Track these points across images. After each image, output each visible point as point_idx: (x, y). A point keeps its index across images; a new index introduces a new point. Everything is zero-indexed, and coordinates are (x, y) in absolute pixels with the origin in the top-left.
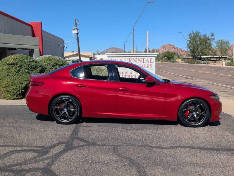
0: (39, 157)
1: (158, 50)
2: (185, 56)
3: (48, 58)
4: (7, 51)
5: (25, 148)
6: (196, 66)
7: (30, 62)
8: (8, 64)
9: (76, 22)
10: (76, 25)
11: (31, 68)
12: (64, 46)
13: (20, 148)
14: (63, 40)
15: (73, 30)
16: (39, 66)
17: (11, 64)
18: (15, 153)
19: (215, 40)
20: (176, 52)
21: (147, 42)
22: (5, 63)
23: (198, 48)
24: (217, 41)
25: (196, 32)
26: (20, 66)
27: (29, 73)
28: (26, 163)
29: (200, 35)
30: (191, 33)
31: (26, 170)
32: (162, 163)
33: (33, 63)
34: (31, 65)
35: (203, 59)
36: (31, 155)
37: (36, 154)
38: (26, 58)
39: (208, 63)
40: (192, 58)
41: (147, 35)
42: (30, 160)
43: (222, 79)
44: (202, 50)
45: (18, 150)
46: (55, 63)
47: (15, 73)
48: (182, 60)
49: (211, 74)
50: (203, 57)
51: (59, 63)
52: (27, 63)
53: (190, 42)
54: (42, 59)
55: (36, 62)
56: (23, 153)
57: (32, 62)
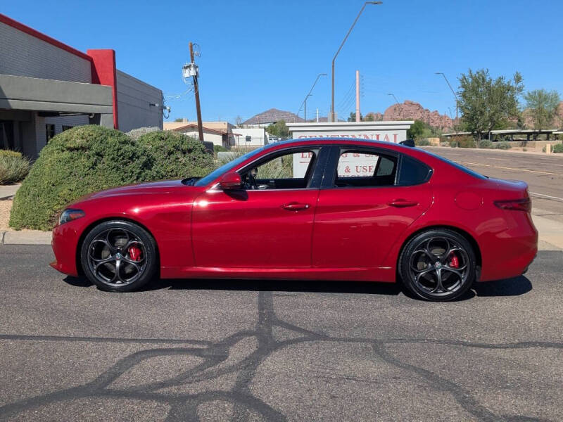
0: (209, 366)
1: (382, 115)
2: (446, 129)
3: (156, 134)
4: (38, 119)
5: (165, 346)
6: (479, 154)
7: (119, 142)
8: (71, 149)
9: (192, 50)
10: (192, 57)
11: (123, 159)
12: (163, 108)
13: (155, 346)
14: (161, 92)
15: (186, 68)
16: (140, 154)
17: (77, 149)
18: (150, 357)
19: (525, 92)
20: (425, 122)
21: (357, 97)
22: (62, 145)
23: (483, 109)
24: (529, 94)
25: (478, 73)
26: (98, 154)
27: (118, 169)
28: (187, 380)
29: (487, 79)
30: (467, 74)
31: (194, 397)
32: (507, 382)
33: (127, 146)
34: (122, 151)
35: (495, 138)
36: (189, 361)
37: (200, 360)
38: (110, 134)
39: (507, 147)
40: (469, 135)
41: (357, 81)
42: (191, 372)
43: (555, 184)
44: (494, 114)
45: (153, 351)
46: (174, 146)
47: (86, 169)
48: (442, 139)
49: (523, 172)
50: (494, 132)
51: (185, 147)
52: (115, 146)
53: (464, 96)
54: (142, 137)
55: (133, 144)
56: (168, 357)
57: (125, 142)
